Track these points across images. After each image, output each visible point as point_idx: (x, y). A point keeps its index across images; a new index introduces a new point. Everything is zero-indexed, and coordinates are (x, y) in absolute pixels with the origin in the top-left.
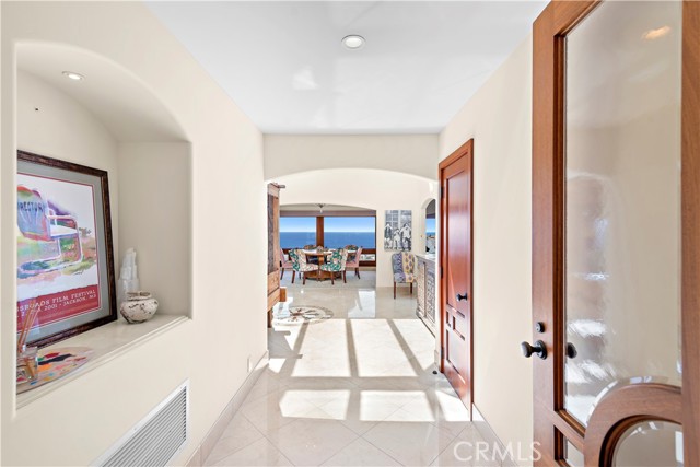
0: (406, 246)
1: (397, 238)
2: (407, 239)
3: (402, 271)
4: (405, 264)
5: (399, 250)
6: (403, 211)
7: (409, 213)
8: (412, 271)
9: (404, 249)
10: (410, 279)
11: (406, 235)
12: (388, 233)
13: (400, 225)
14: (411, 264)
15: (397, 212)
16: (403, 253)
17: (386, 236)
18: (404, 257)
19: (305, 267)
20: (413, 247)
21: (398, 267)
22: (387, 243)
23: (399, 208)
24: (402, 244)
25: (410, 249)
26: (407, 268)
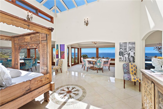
0: (132, 60)
1: (126, 56)
2: (132, 56)
3: (129, 73)
4: (131, 70)
5: (127, 62)
6: (129, 43)
7: (134, 43)
8: (135, 74)
9: (130, 61)
10: (135, 79)
11: (132, 54)
12: (121, 54)
13: (128, 49)
14: (135, 70)
15: (126, 43)
16: (130, 64)
17: (120, 55)
18: (130, 66)
19: (88, 65)
20: (136, 61)
21: (126, 71)
22: (121, 58)
23: (128, 42)
24: (129, 59)
25: (134, 62)
26: (132, 72)
